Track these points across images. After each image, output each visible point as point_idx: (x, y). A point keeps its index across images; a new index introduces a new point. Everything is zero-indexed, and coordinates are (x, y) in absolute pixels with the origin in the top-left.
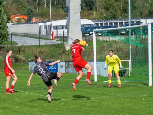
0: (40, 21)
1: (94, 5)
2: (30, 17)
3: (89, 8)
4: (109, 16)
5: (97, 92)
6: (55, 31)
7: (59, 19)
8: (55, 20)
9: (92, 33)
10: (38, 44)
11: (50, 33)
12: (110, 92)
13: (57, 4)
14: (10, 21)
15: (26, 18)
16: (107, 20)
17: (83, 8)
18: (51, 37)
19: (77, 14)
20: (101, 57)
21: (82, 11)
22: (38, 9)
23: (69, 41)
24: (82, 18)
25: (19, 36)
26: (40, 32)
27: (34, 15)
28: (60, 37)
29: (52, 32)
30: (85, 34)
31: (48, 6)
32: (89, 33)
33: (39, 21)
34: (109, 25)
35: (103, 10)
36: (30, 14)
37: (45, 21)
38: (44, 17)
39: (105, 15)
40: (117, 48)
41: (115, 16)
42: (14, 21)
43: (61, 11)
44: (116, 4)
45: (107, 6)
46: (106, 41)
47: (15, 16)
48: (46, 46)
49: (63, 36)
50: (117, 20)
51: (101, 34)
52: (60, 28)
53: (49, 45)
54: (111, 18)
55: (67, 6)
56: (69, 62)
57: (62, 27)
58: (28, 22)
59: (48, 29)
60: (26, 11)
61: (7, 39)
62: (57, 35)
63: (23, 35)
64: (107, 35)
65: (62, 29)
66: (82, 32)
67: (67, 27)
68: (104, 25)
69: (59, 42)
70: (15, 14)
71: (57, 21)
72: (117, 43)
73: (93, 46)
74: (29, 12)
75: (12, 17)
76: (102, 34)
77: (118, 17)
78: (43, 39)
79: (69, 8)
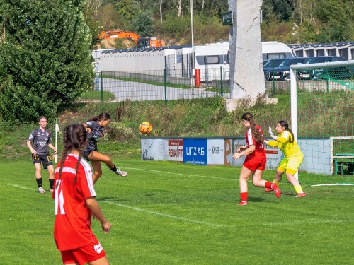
0: (168, 45)
1: (293, 9)
2: (144, 36)
3: (280, 15)
4: (328, 34)
5: (298, 210)
6: (202, 68)
7: (211, 40)
8: (203, 44)
9: (287, 72)
10: (162, 98)
11: (191, 74)
12: (329, 210)
13: (208, 6)
14: (98, 45)
15: (135, 38)
16: (323, 43)
17: (267, 15)
18: (193, 81)
19: (253, 29)
20: (309, 129)
21: (265, 22)
22: (164, 18)
23: (234, 92)
24: (265, 39)
25: (119, 78)
26: (167, 71)
27: (154, 30)
28: (214, 81)
29: (196, 70)
30: (271, 75)
31: (186, 11)
32: (281, 74)
33: (166, 44)
34: (326, 55)
35: (313, 21)
36: (143, 28)
37: (179, 44)
38: (177, 35)
39: (317, 33)
40: (345, 109)
41: (340, 34)
42: (107, 45)
43: (217, 23)
44: (344, 7)
45: (322, 11)
46: (320, 93)
47: (111, 34)
48: (181, 101)
49: (219, 79)
50: (346, 45)
51: (308, 76)
52: (214, 62)
53: (188, 101)
54: (332, 38)
55: (230, 10)
56: (234, 139)
57: (217, 59)
58: (139, 47)
59: (185, 63)
60: (134, 21)
61: (90, 85)
62: (207, 77)
63: (129, 76)
64: (322, 79)
65: (219, 63)
66: (265, 71)
67: (229, 59)
68: (315, 55)
69: (212, 94)
70: (111, 29)
71: (207, 44)
72: (345, 98)
73: (290, 102)
74: (143, 25)
75: (103, 34)
76: (312, 76)
77: (347, 37)
78: (173, 85)
79: (235, 15)
